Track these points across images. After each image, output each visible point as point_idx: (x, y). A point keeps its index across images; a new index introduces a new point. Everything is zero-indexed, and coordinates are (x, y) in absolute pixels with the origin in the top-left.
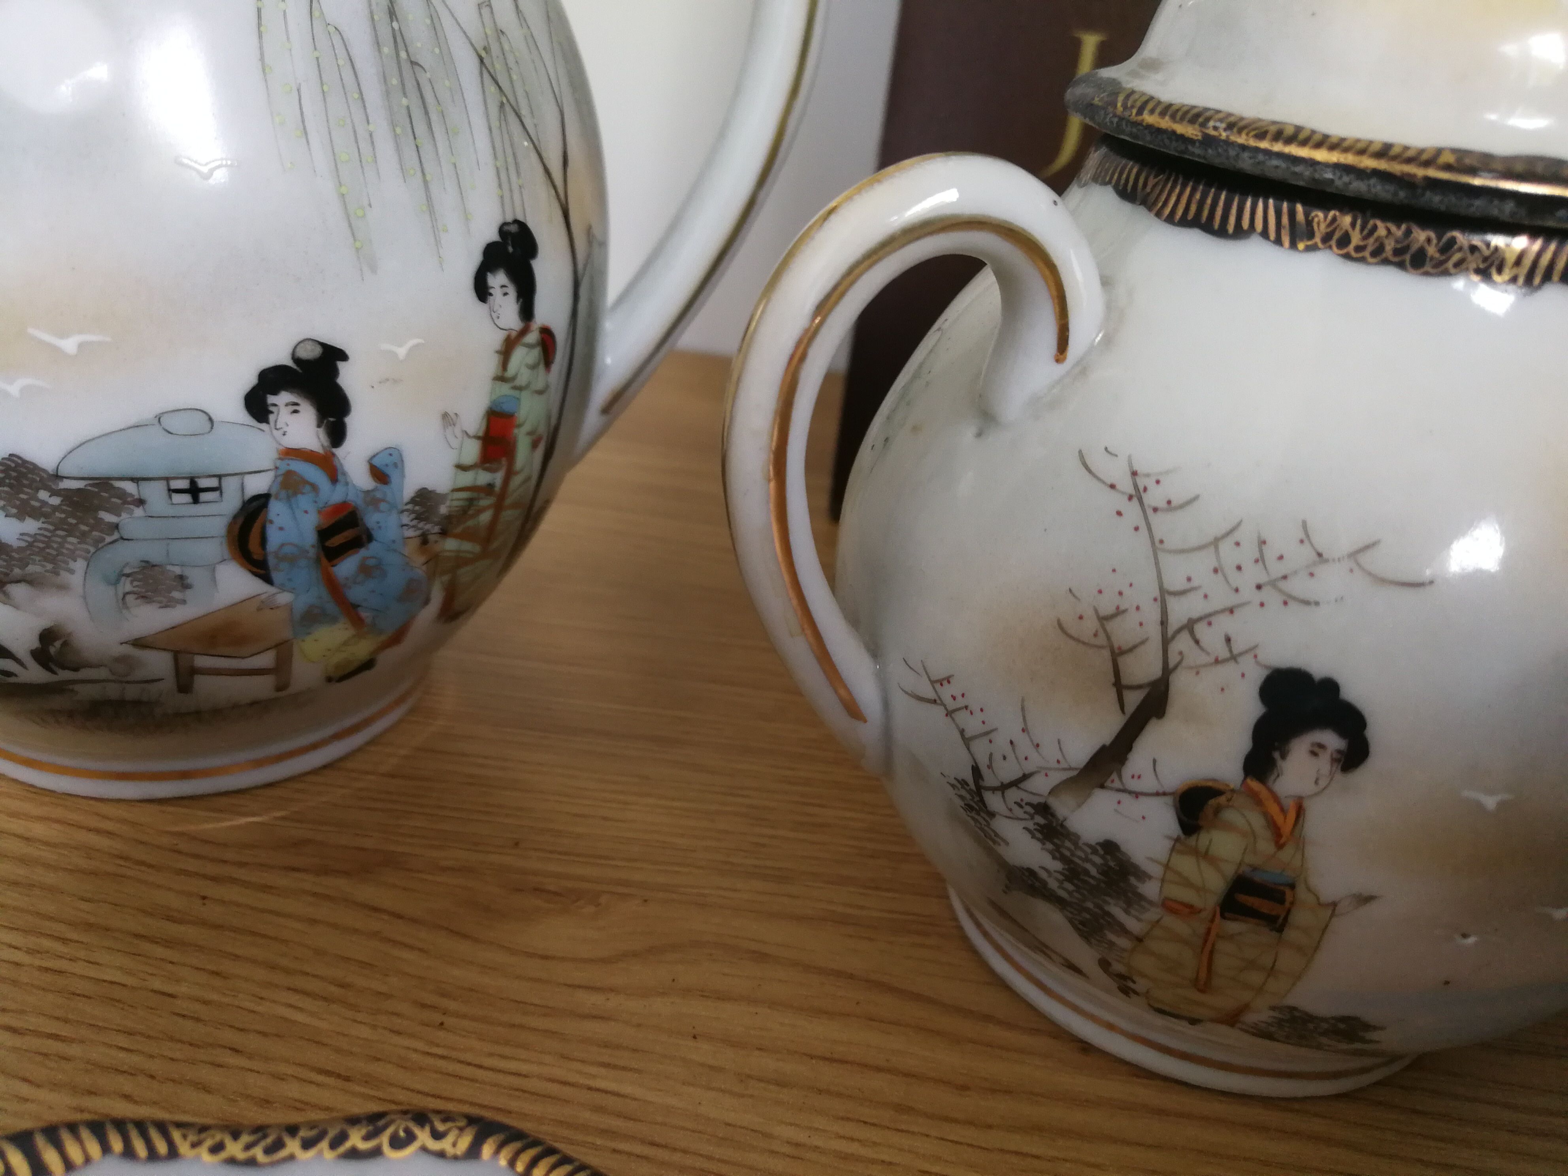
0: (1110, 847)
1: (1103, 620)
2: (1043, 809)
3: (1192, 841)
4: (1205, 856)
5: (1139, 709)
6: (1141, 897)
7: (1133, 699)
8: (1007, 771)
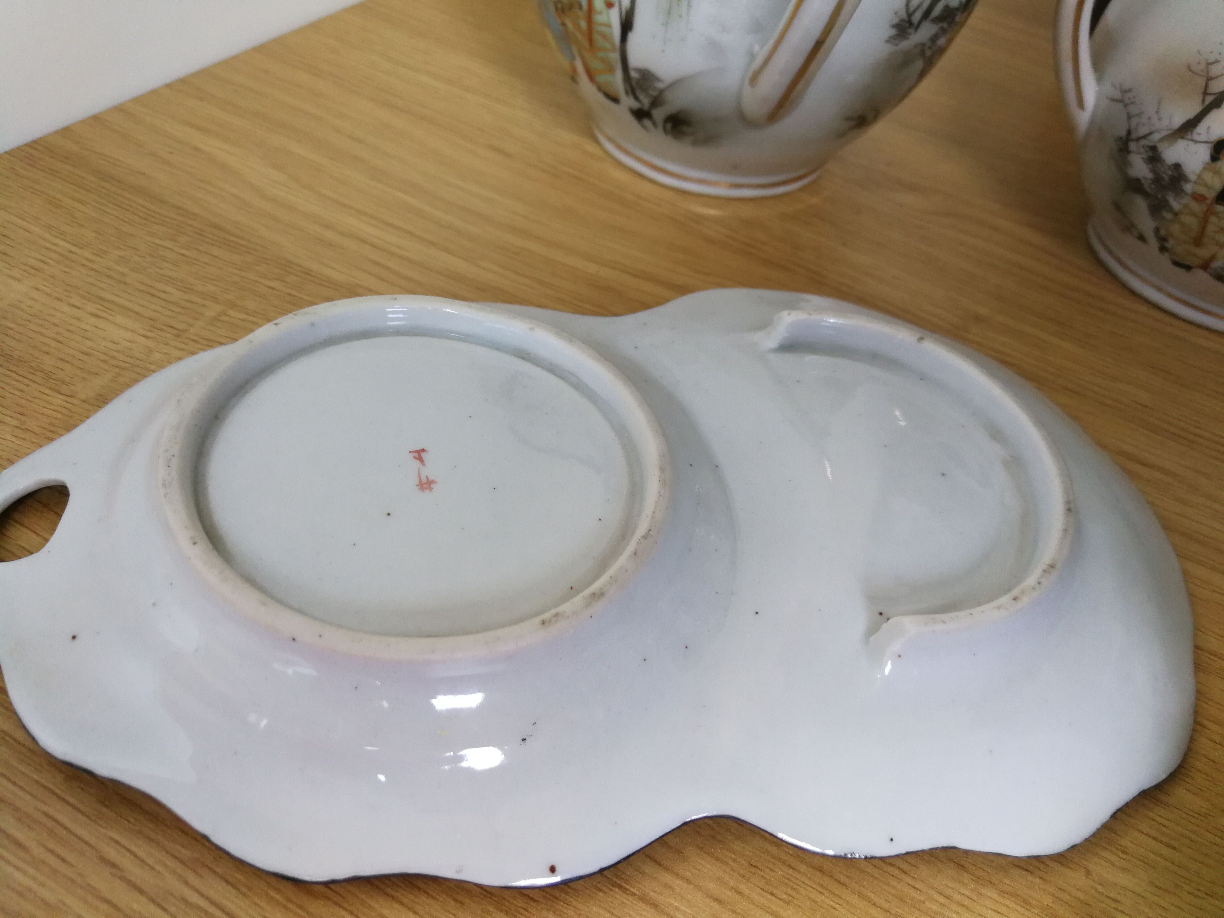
0: (1177, 166)
1: (1209, 64)
2: (1154, 149)
3: (1214, 164)
4: (1217, 172)
5: (1210, 104)
6: (1183, 191)
7: (1209, 99)
8: (1143, 131)
